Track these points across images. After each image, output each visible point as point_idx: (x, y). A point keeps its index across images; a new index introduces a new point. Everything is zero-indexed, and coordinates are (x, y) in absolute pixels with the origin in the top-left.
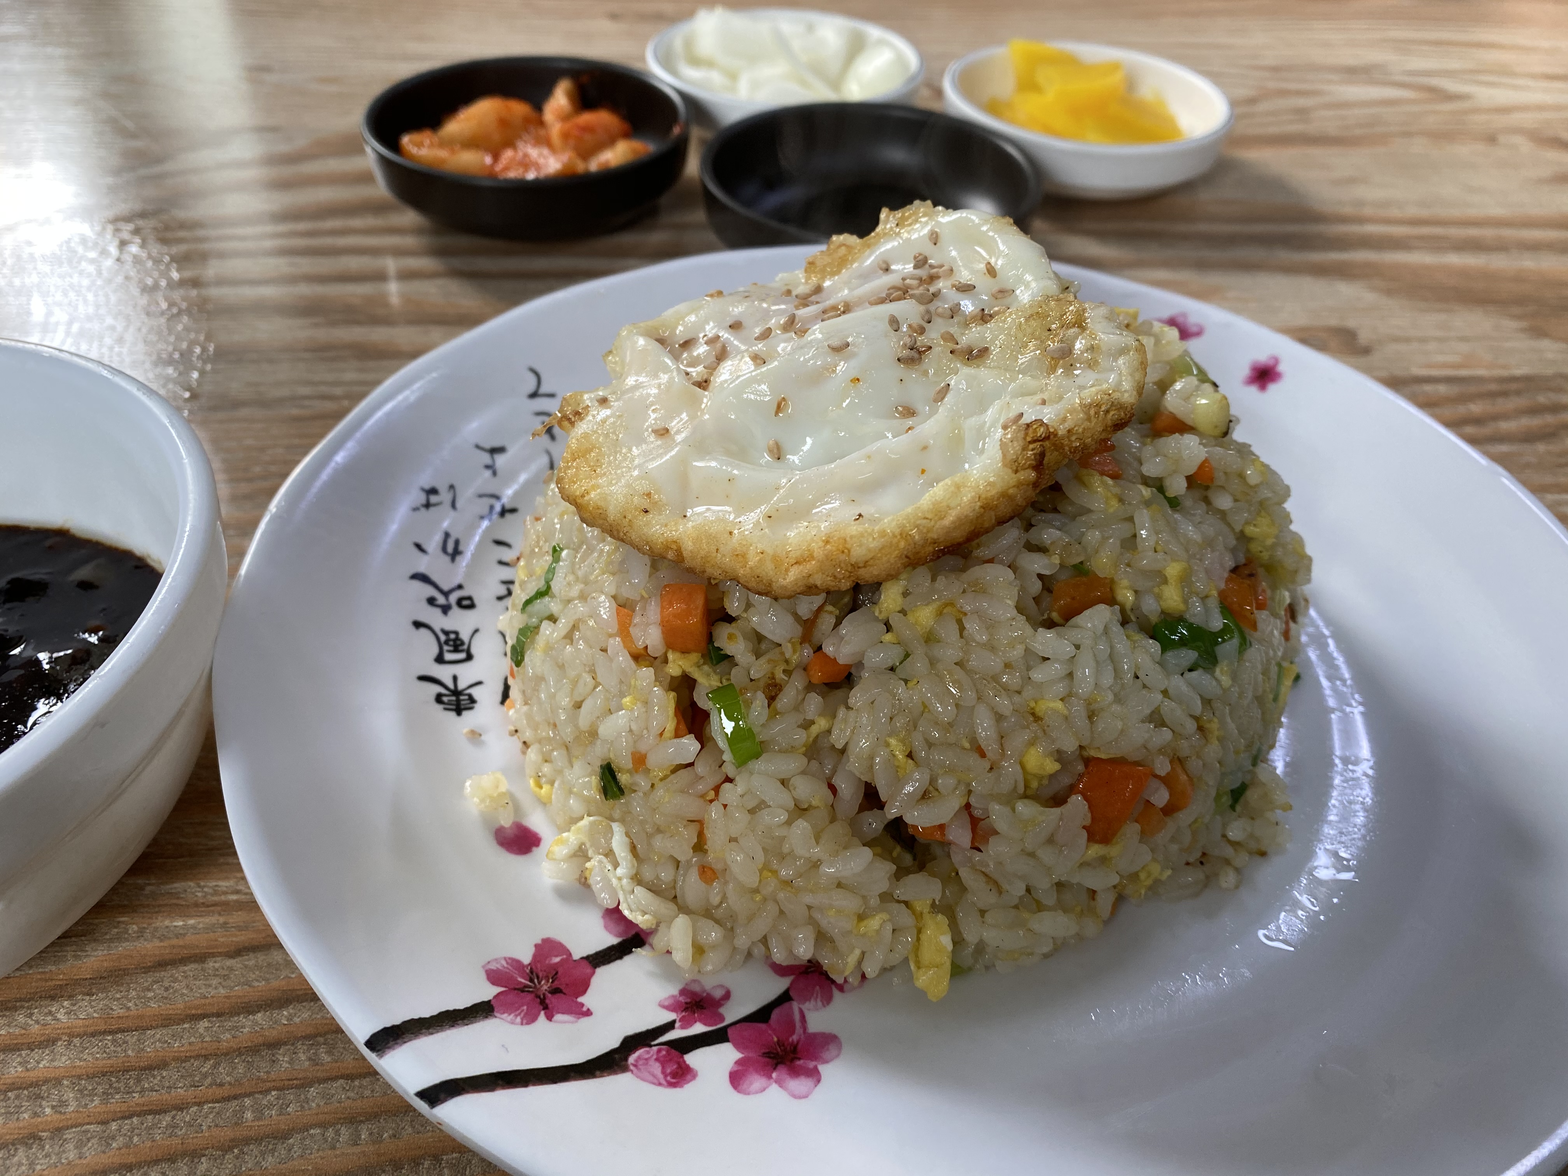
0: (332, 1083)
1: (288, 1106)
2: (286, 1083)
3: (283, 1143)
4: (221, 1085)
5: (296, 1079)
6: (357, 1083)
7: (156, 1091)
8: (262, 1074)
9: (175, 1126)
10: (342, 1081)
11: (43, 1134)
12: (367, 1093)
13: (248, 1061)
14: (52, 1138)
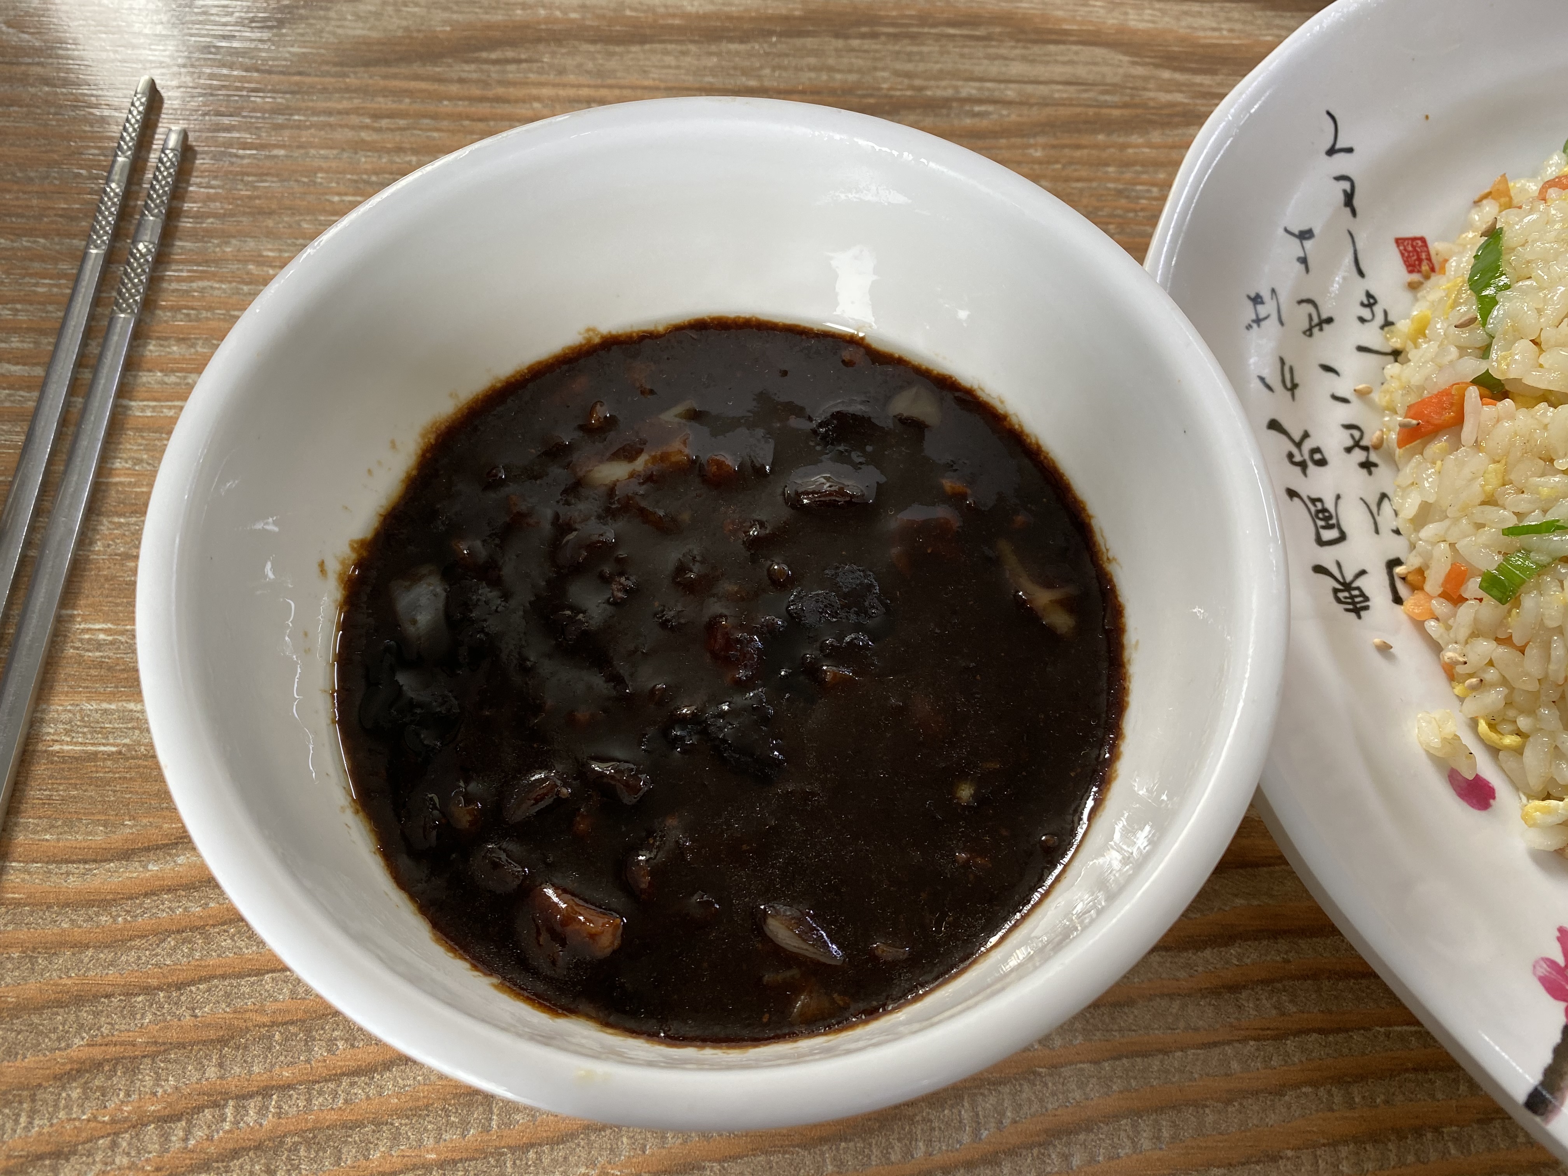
0: (1307, 1037)
1: (1271, 1059)
2: (1261, 1032)
3: (1280, 1100)
4: (1196, 1029)
5: (1268, 1029)
6: (1331, 1038)
7: (1134, 1031)
8: (1232, 1020)
9: (1167, 1072)
10: (1315, 1035)
11: (1041, 1070)
12: (1345, 1051)
13: (1214, 1005)
14: (1051, 1075)
